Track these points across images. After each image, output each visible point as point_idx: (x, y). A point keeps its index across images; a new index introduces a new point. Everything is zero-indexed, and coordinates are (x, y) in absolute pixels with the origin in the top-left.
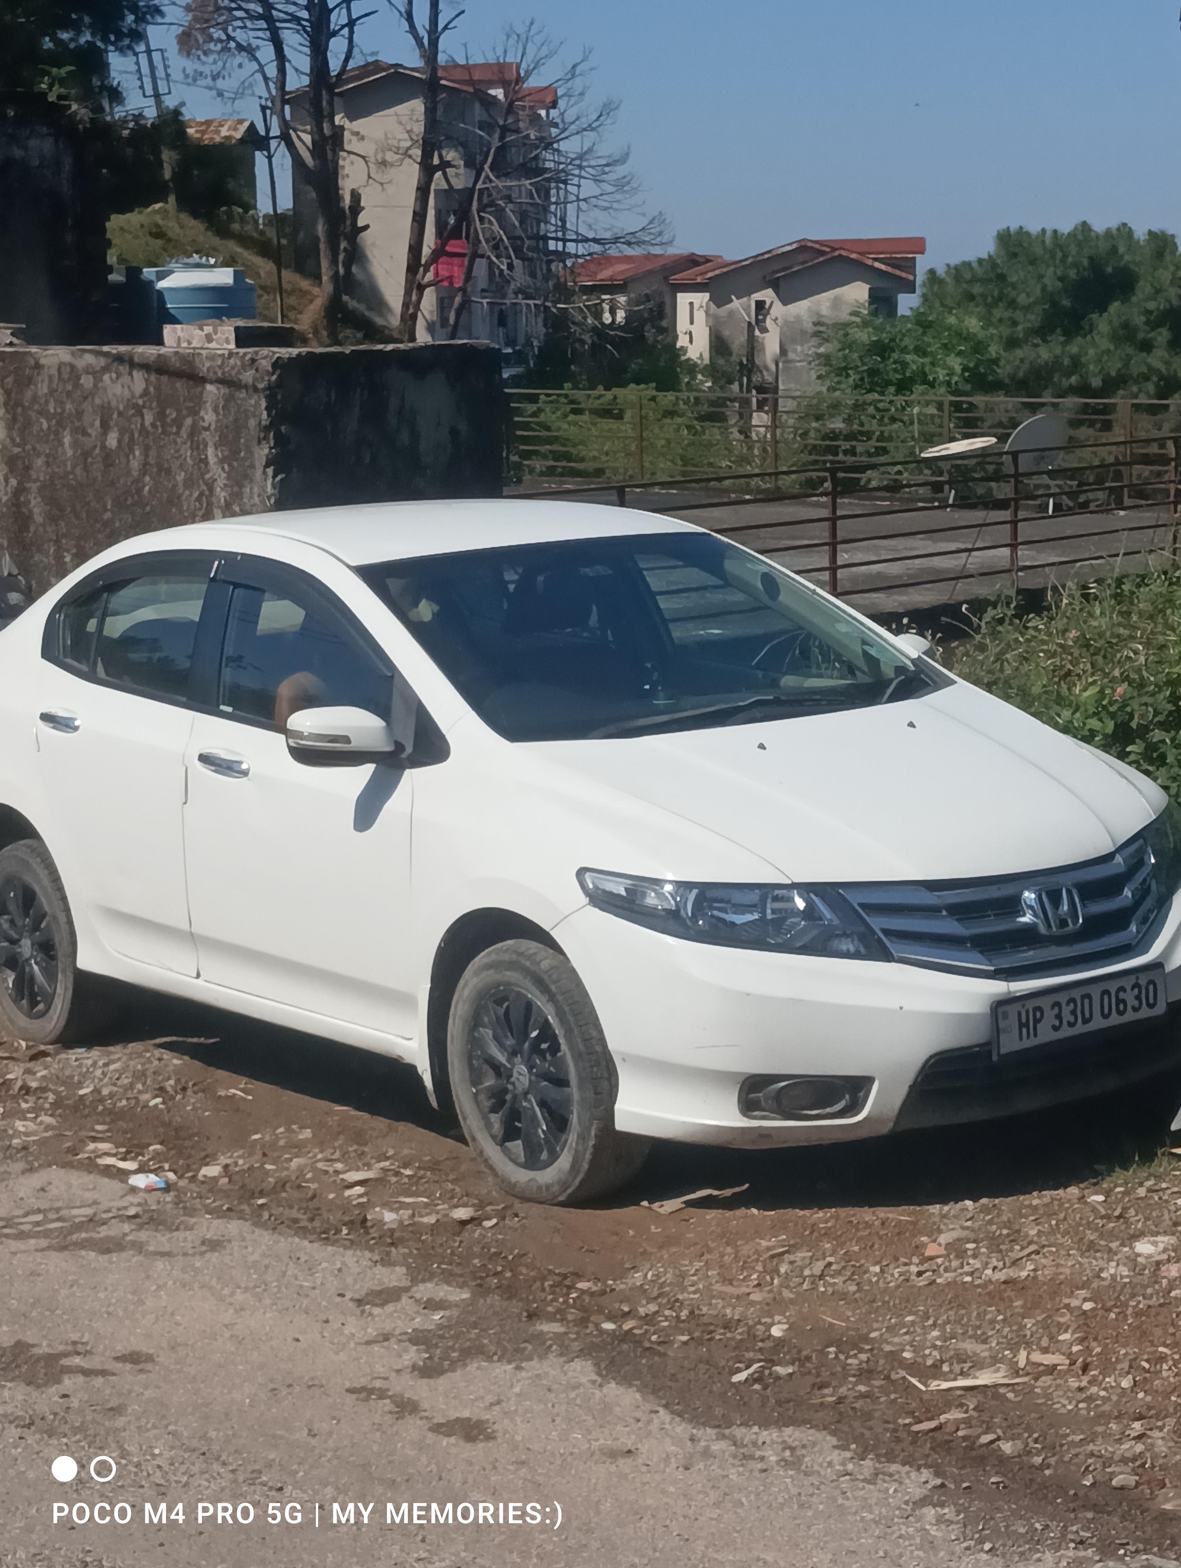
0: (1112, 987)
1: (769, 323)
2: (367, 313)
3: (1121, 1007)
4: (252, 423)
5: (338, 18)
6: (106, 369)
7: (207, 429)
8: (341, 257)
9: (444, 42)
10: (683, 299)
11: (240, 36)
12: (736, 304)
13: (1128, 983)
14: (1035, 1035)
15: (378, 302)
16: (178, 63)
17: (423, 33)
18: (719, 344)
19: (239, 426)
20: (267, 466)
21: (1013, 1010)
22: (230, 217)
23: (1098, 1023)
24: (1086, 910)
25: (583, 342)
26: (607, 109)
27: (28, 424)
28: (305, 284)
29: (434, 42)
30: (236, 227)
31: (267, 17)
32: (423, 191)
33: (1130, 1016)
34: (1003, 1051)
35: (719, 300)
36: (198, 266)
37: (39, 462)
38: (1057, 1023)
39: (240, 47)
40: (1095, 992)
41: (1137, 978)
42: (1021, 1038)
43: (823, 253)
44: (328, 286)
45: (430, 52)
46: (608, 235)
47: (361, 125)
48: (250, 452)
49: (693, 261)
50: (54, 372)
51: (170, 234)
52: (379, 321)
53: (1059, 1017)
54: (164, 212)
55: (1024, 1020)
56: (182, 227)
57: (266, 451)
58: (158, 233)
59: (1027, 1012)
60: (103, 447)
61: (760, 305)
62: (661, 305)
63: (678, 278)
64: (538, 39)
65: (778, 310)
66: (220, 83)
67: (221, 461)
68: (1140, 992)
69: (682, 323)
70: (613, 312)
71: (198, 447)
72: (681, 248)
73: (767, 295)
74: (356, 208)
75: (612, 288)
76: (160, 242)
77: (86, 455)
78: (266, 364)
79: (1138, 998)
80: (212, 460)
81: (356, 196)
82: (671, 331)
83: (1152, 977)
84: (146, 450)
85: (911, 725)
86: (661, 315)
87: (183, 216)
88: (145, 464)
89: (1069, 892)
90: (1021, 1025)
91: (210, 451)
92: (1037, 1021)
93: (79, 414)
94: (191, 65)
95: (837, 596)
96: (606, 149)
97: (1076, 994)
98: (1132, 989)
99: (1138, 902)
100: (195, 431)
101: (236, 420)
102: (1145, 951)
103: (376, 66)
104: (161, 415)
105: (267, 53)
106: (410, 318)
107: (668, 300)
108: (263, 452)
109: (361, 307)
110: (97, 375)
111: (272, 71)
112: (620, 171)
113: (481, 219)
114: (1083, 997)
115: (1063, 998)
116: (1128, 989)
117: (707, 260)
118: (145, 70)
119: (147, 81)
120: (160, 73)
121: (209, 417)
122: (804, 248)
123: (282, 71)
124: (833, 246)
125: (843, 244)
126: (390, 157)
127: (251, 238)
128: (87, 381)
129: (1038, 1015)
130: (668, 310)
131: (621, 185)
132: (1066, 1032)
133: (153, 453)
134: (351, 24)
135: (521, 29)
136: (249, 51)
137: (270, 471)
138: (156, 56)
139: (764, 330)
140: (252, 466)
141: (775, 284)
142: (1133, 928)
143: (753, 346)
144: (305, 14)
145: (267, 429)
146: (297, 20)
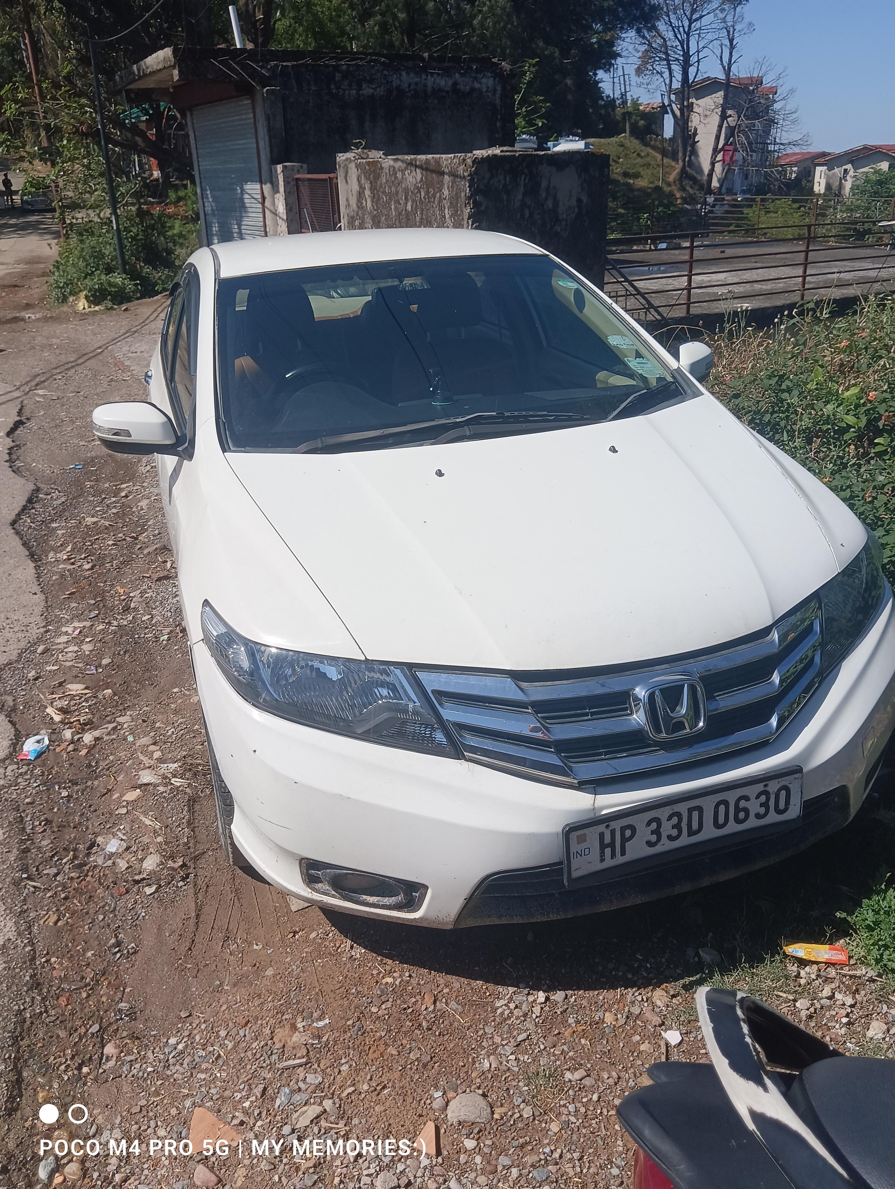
0: (732, 797)
1: (848, 178)
2: (695, 175)
3: (742, 815)
4: (463, 194)
5: (694, 59)
6: (406, 168)
7: (445, 199)
8: (688, 153)
9: (734, 68)
10: (819, 169)
11: (658, 68)
12: (836, 170)
13: (752, 791)
14: (623, 853)
15: (700, 170)
16: (634, 79)
17: (725, 64)
18: (828, 187)
19: (457, 196)
20: (468, 219)
21: (592, 834)
22: (651, 139)
23: (709, 832)
24: (713, 706)
25: (774, 185)
26: (792, 91)
27: (379, 199)
28: (673, 164)
29: (729, 68)
30: (653, 143)
31: (668, 60)
32: (720, 127)
33: (752, 823)
34: (575, 874)
35: (830, 170)
36: (571, 141)
37: (383, 219)
38: (654, 838)
39: (658, 72)
40: (708, 804)
41: (766, 786)
42: (602, 860)
43: (872, 150)
44: (681, 163)
45: (728, 72)
46: (786, 142)
47: (700, 102)
48: (462, 211)
49: (824, 154)
50: (387, 171)
51: (626, 145)
52: (699, 178)
53: (657, 832)
54: (625, 136)
55: (607, 839)
56: (631, 142)
57: (469, 210)
58: (622, 145)
59: (613, 832)
60: (406, 210)
61: (846, 170)
62: (810, 172)
63: (816, 161)
64: (767, 64)
65: (851, 173)
66: (649, 86)
67: (451, 217)
68: (768, 799)
69: (817, 178)
70: (791, 173)
71: (442, 209)
72: (816, 148)
73: (849, 167)
74: (695, 134)
75: (791, 165)
76: (622, 148)
77: (400, 214)
78: (469, 161)
79: (765, 805)
80: (447, 216)
81: (696, 129)
82: (812, 181)
83: (784, 783)
84: (422, 210)
85: (613, 450)
86: (809, 176)
87: (632, 139)
88: (421, 219)
89: (693, 689)
90: (603, 846)
91: (446, 210)
92: (624, 840)
93: (397, 192)
94: (639, 80)
95: (626, 311)
96: (790, 107)
97: (682, 808)
98: (757, 797)
99: (787, 686)
100: (441, 200)
101: (456, 194)
102: (786, 747)
103: (708, 78)
104: (427, 193)
105: (666, 75)
106: (710, 175)
107: (812, 170)
108: (467, 211)
109: (693, 173)
110: (403, 171)
111: (667, 81)
112: (794, 116)
113: (738, 136)
114: (690, 811)
115: (663, 813)
116: (753, 797)
117: (829, 154)
118: (622, 82)
119: (623, 86)
120: (627, 83)
121: (446, 192)
122: (865, 148)
123: (671, 81)
124: (876, 147)
125: (880, 147)
126: (708, 113)
127: (658, 148)
128: (399, 175)
129: (628, 833)
130: (812, 174)
131: (793, 122)
132: (666, 845)
133: (424, 212)
134: (698, 61)
135: (760, 60)
136: (661, 74)
137: (470, 222)
138: (626, 77)
139: (846, 180)
140: (463, 219)
141: (852, 162)
142: (774, 721)
143: (841, 186)
144: (682, 58)
145: (469, 198)
146: (677, 60)
